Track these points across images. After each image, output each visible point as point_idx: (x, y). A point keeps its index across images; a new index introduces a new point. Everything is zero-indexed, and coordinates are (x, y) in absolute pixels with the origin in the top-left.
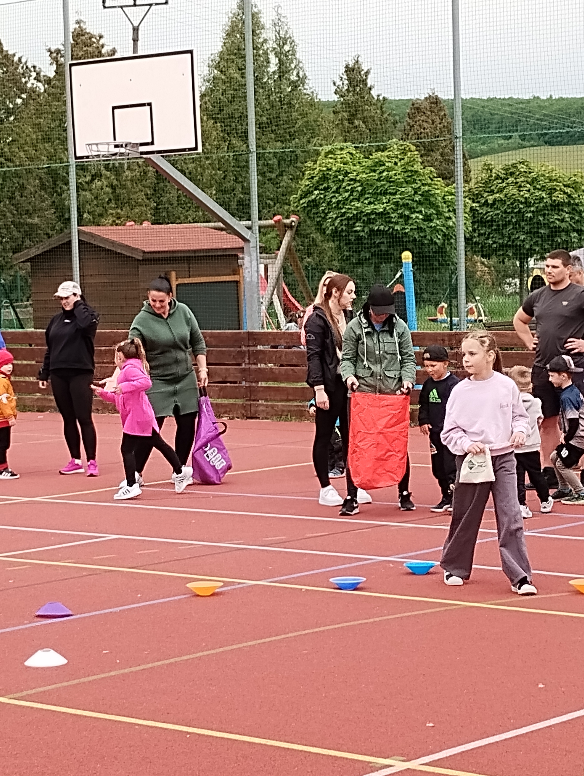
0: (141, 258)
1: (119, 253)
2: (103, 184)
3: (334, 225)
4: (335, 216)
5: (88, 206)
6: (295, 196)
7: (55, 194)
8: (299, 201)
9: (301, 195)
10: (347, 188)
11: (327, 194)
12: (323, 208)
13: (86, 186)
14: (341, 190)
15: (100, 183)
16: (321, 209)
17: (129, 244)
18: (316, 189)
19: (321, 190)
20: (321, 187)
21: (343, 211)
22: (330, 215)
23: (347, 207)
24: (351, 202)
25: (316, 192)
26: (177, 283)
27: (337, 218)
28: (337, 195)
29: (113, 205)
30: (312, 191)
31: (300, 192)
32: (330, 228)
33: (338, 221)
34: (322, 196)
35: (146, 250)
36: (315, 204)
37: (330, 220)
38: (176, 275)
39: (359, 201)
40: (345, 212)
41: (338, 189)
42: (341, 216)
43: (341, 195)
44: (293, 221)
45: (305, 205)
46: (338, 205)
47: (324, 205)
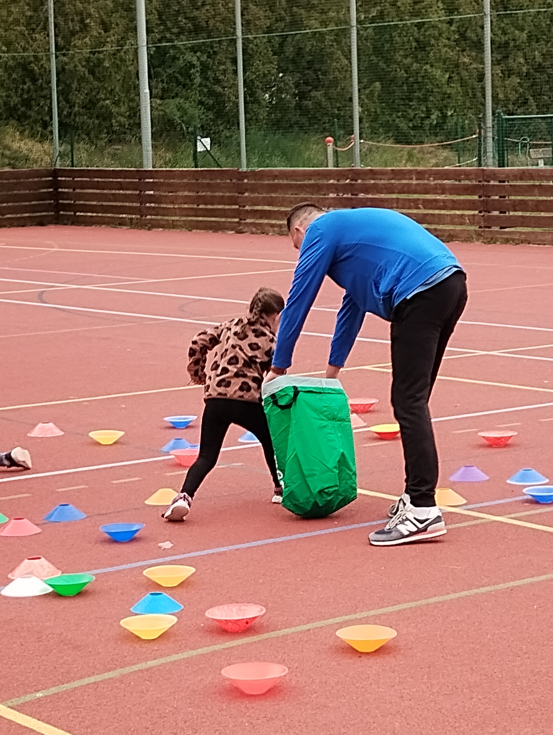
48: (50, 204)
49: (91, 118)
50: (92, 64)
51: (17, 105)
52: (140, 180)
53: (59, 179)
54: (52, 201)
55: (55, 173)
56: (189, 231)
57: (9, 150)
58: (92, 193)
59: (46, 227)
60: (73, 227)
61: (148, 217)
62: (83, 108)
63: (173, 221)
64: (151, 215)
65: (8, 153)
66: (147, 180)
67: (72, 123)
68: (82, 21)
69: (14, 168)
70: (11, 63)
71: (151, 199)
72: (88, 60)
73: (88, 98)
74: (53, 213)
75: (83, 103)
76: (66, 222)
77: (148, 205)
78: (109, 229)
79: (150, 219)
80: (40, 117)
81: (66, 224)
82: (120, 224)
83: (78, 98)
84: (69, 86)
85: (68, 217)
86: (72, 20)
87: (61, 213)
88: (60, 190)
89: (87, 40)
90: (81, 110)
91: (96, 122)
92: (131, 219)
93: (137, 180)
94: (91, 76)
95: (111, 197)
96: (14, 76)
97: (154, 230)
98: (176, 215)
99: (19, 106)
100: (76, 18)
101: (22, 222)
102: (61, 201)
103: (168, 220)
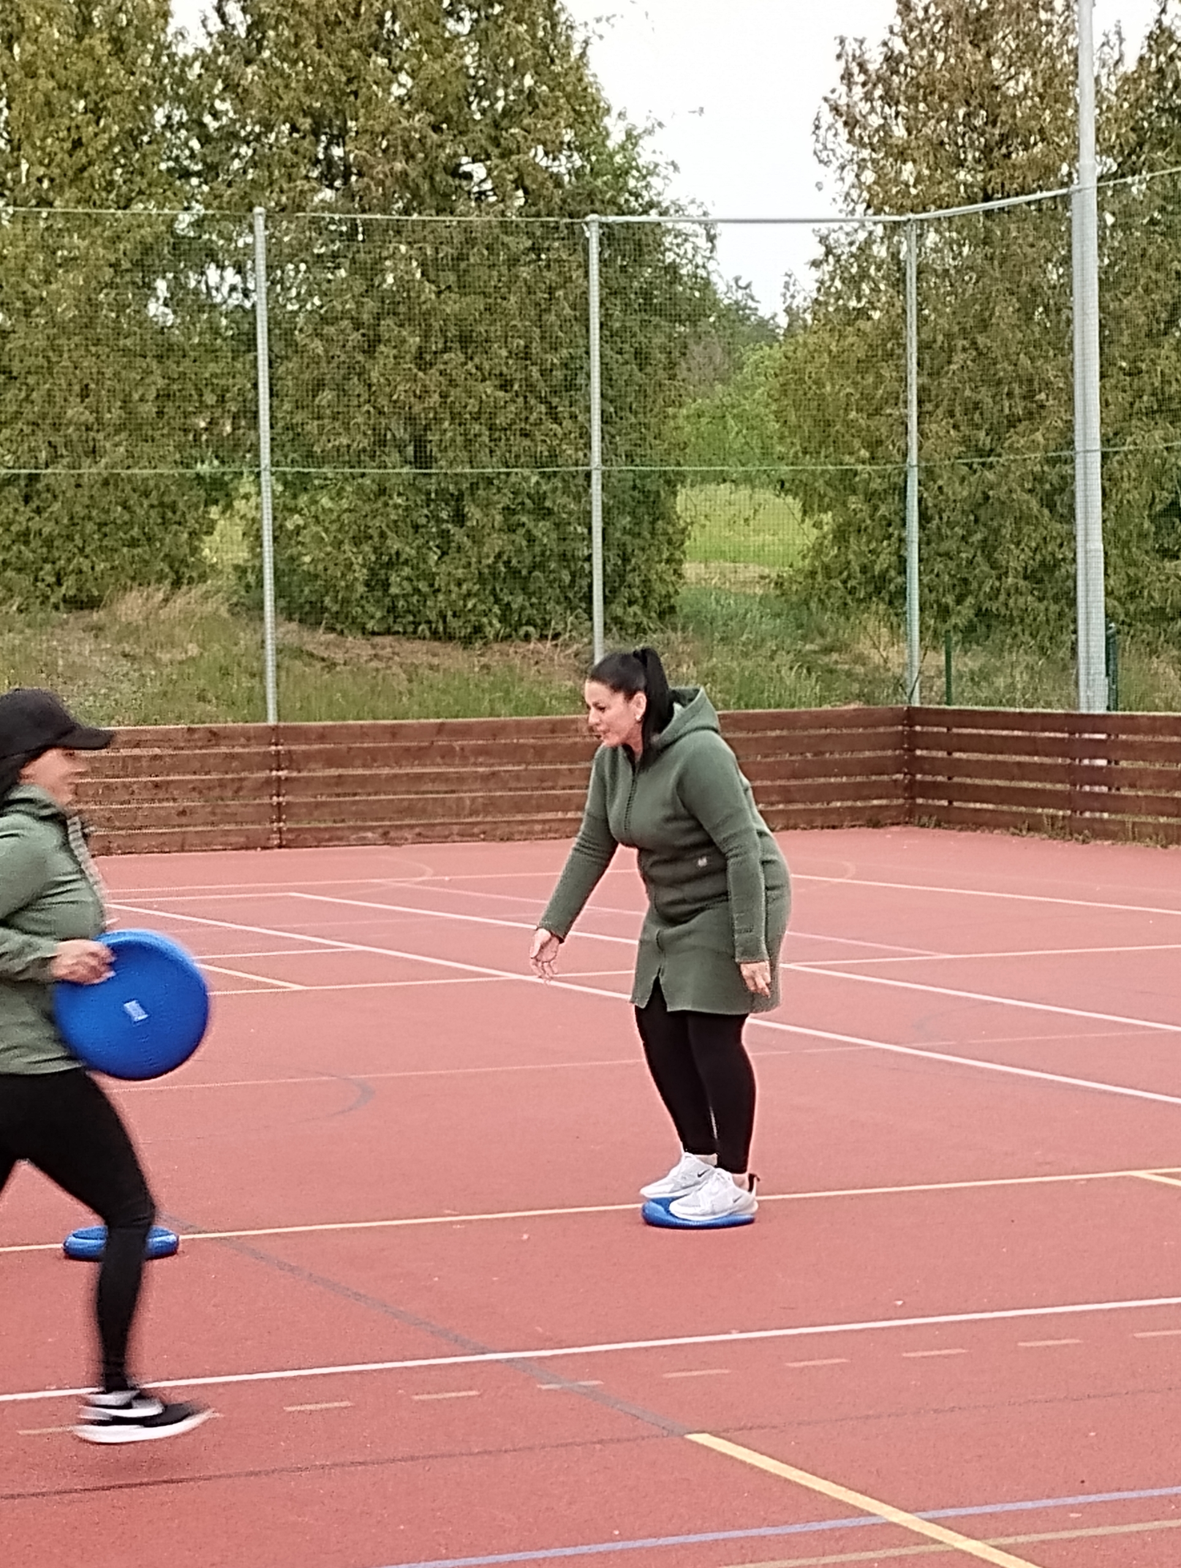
48: (896, 781)
49: (1040, 600)
50: (1047, 486)
51: (887, 570)
52: (1072, 733)
53: (918, 728)
54: (900, 776)
55: (911, 716)
56: (1164, 847)
57: (864, 665)
58: (978, 762)
59: (882, 831)
60: (937, 831)
61: (1087, 815)
62: (1025, 578)
63: (1134, 824)
64: (1092, 810)
65: (860, 669)
66: (1086, 736)
67: (1003, 611)
68: (1029, 396)
69: (868, 702)
70: (876, 484)
71: (1095, 776)
72: (1039, 479)
73: (1038, 557)
74: (901, 801)
75: (1026, 568)
76: (925, 819)
77: (1087, 788)
78: (1008, 837)
79: (1088, 819)
80: (933, 596)
81: (923, 826)
82: (1029, 830)
83: (1015, 559)
84: (996, 531)
85: (930, 811)
86: (1010, 395)
87: (920, 801)
88: (918, 752)
89: (1039, 436)
90: (1022, 583)
91: (1054, 608)
92: (1053, 818)
93: (1066, 735)
94: (1046, 511)
95: (1016, 771)
96: (883, 510)
97: (1092, 843)
98: (1139, 812)
99: (893, 573)
100: (1017, 391)
101: (834, 819)
102: (919, 777)
103: (1123, 823)
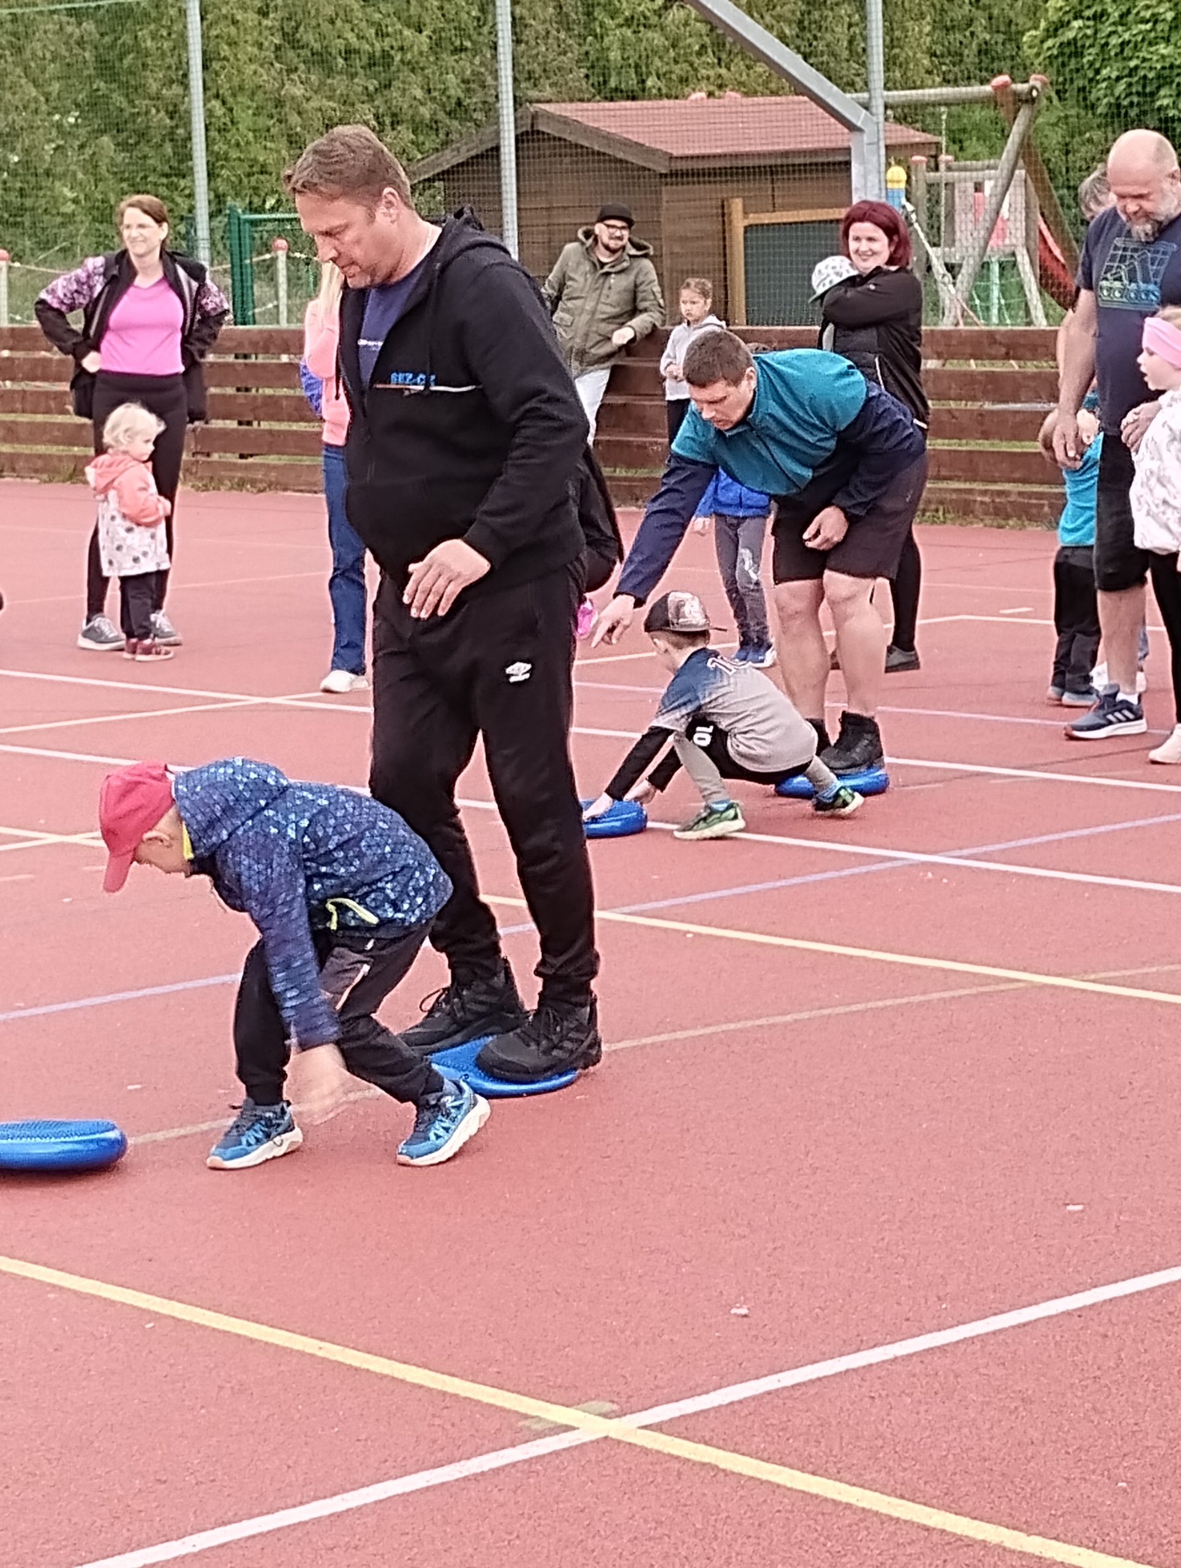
0: (663, 171)
1: (621, 161)
2: (689, 15)
3: (1112, 94)
4: (1114, 75)
5: (657, 62)
6: (1033, 32)
7: (590, 38)
8: (1042, 42)
9: (1047, 30)
10: (1142, 14)
11: (1099, 26)
12: (1091, 58)
13: (654, 20)
14: (1131, 18)
15: (682, 13)
16: (1085, 60)
17: (641, 141)
18: (1076, 18)
19: (1088, 19)
20: (1088, 13)
21: (1132, 64)
22: (1105, 72)
23: (1141, 55)
24: (1150, 44)
25: (1077, 24)
26: (747, 223)
27: (1118, 79)
28: (1120, 29)
29: (710, 59)
30: (1069, 22)
31: (1043, 24)
32: (1105, 101)
33: (1121, 87)
34: (1089, 32)
35: (675, 153)
36: (1074, 49)
37: (1104, 85)
38: (744, 206)
39: (1167, 40)
40: (1136, 68)
41: (1122, 16)
42: (1130, 75)
43: (1129, 29)
44: (1033, 88)
45: (1055, 52)
46: (1122, 51)
47: (1091, 50)
